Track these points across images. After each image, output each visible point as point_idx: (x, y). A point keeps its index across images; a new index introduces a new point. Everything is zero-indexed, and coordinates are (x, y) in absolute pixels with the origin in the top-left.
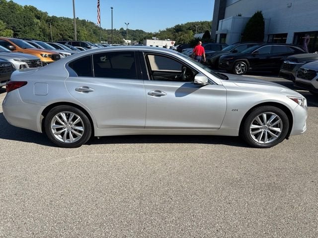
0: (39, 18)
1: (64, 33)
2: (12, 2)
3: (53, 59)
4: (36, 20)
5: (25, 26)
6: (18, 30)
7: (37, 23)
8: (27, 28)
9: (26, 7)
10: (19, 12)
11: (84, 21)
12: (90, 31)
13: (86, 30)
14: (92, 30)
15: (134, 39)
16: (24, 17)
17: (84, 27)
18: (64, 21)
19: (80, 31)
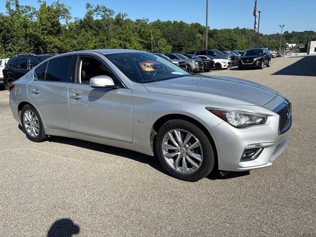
0: (201, 33)
1: (221, 44)
2: (181, 21)
3: (153, 69)
4: (199, 35)
5: (189, 41)
6: (183, 45)
7: (199, 37)
8: (190, 43)
9: (192, 25)
10: (186, 29)
11: (244, 30)
12: (249, 38)
13: (245, 38)
14: (251, 37)
15: (301, 42)
16: (189, 33)
17: (243, 36)
18: (224, 33)
19: (237, 40)
